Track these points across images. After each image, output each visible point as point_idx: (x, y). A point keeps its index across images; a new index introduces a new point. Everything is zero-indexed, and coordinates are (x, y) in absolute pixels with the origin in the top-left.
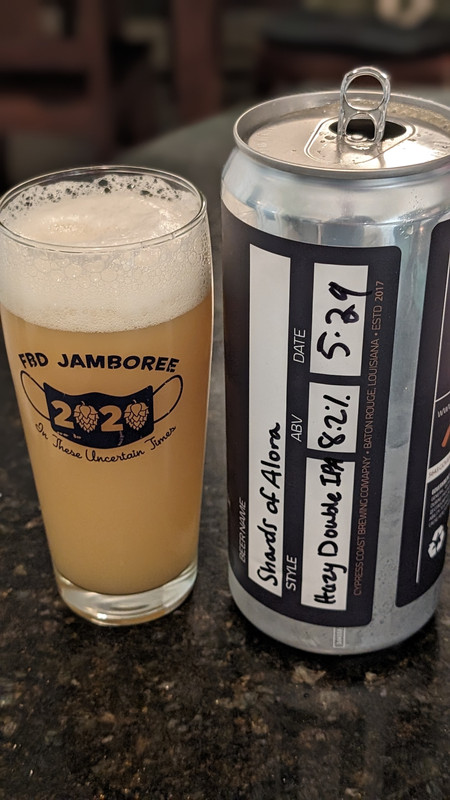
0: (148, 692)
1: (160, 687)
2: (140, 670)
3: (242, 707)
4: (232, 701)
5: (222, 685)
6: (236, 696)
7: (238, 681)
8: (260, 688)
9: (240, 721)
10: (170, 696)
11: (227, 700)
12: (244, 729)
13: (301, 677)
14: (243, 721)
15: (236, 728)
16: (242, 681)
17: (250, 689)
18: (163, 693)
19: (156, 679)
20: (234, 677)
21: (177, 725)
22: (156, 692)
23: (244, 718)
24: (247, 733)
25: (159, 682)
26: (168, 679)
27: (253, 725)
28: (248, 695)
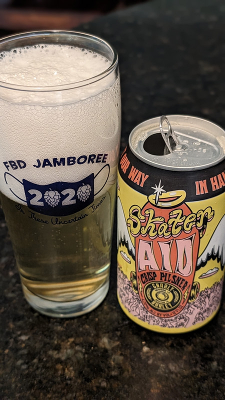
0: (12, 340)
1: (19, 338)
2: (12, 326)
3: (63, 358)
4: (58, 353)
5: (56, 342)
6: (62, 350)
7: (66, 341)
8: (77, 348)
9: (59, 366)
10: (24, 345)
11: (56, 352)
12: (60, 372)
13: (104, 344)
14: (61, 367)
15: (56, 370)
16: (68, 341)
17: (72, 347)
18: (20, 342)
19: (19, 333)
20: (64, 338)
21: (22, 364)
22: (16, 341)
23: (62, 365)
24: (61, 375)
25: (20, 335)
26: (26, 334)
27: (66, 371)
28: (69, 351)
